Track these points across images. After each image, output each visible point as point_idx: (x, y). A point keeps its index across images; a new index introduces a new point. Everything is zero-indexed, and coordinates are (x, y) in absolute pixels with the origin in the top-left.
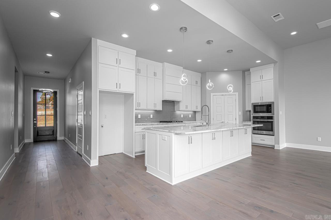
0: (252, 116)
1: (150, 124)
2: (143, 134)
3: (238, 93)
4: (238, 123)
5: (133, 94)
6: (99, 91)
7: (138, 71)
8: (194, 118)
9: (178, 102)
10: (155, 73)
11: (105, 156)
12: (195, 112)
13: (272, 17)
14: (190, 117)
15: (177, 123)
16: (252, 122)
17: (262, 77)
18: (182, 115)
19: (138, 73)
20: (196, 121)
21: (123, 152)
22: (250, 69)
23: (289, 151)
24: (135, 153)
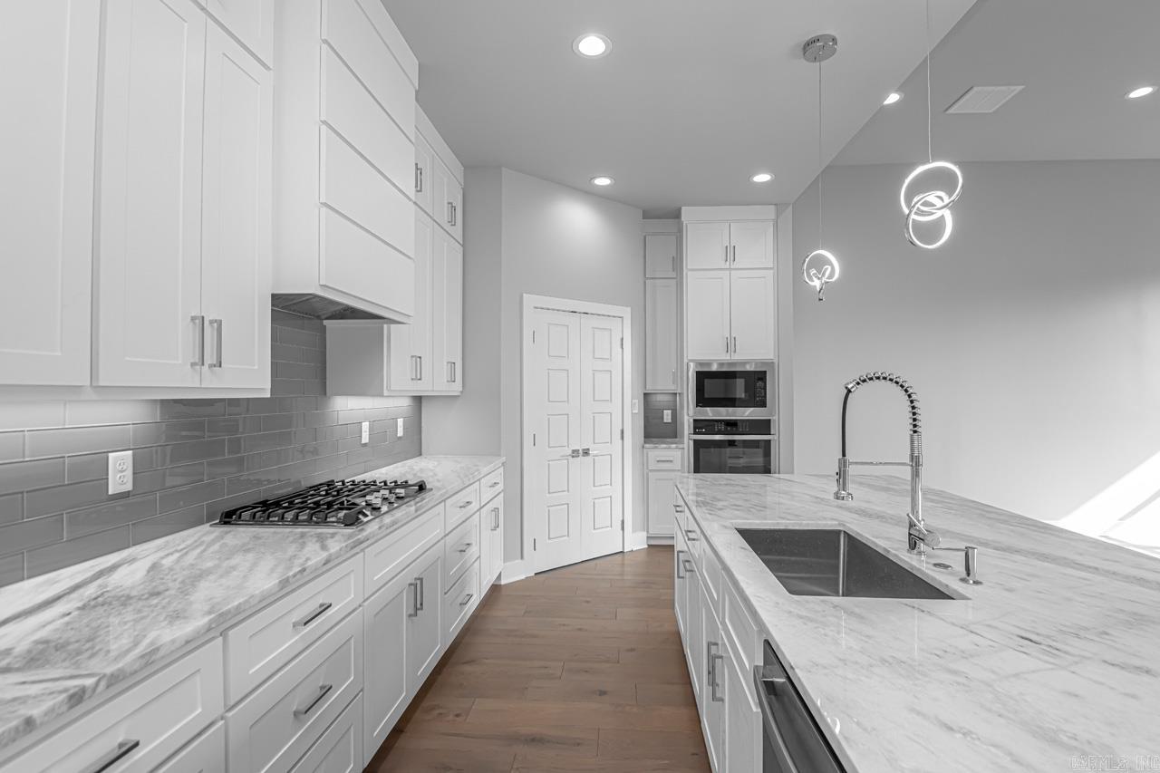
0: (687, 417)
8: (414, 441)
12: (418, 400)
14: (400, 433)
16: (686, 445)
18: (365, 426)
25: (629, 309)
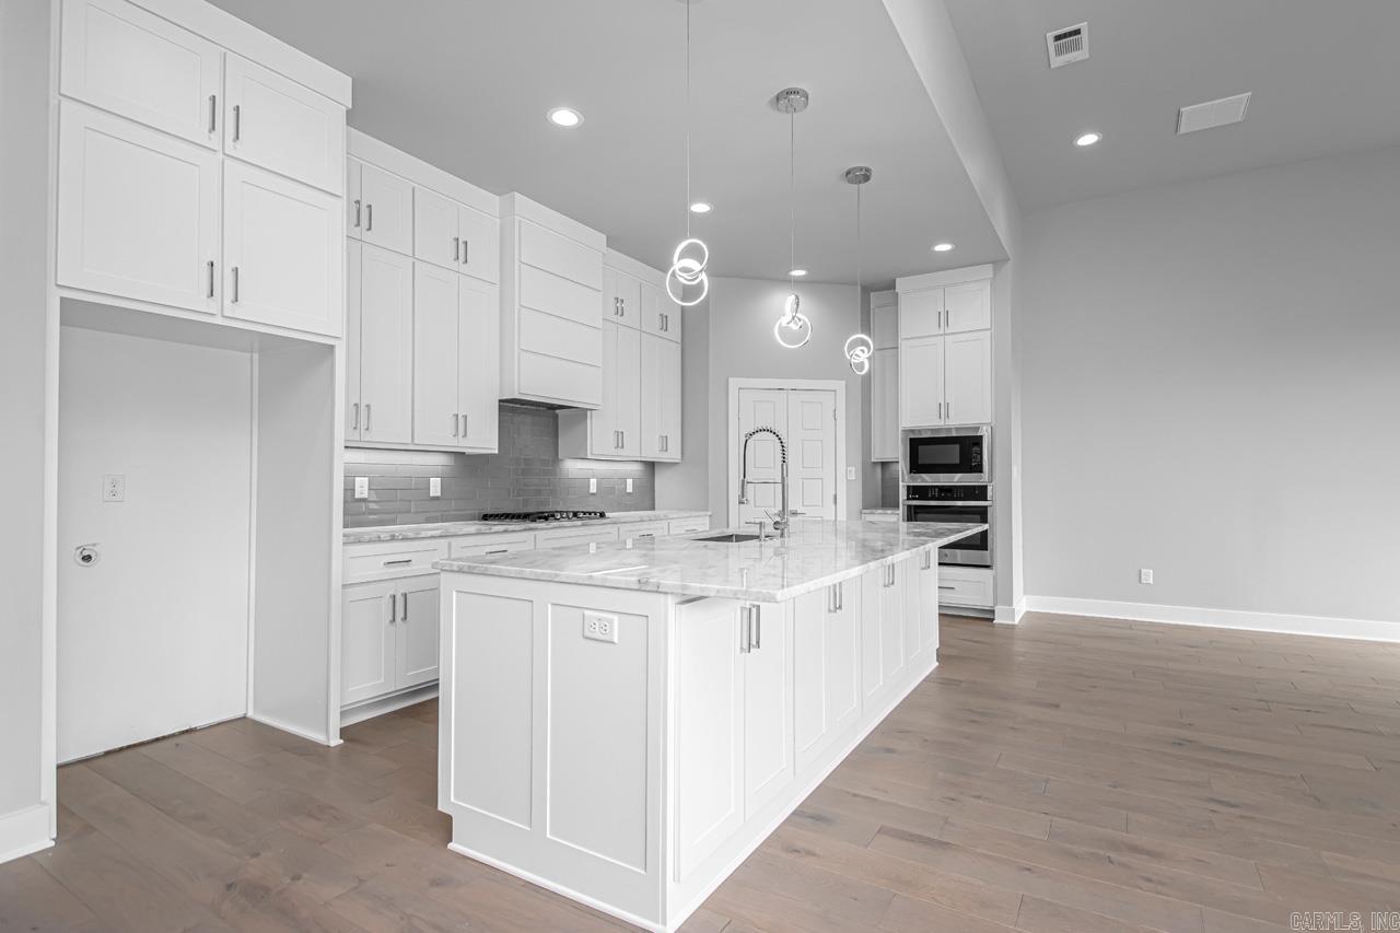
0: (901, 484)
1: (437, 533)
2: (392, 593)
3: (844, 382)
4: (842, 516)
5: (332, 347)
6: (57, 302)
7: (362, 215)
8: (646, 498)
9: (580, 414)
10: (462, 247)
11: (108, 753)
12: (651, 466)
13: (1051, 36)
14: (630, 489)
15: (579, 523)
16: (901, 510)
17: (944, 318)
18: (593, 482)
19: (358, 225)
20: (653, 509)
21: (250, 714)
22: (898, 280)
23: (1048, 630)
24: (343, 714)
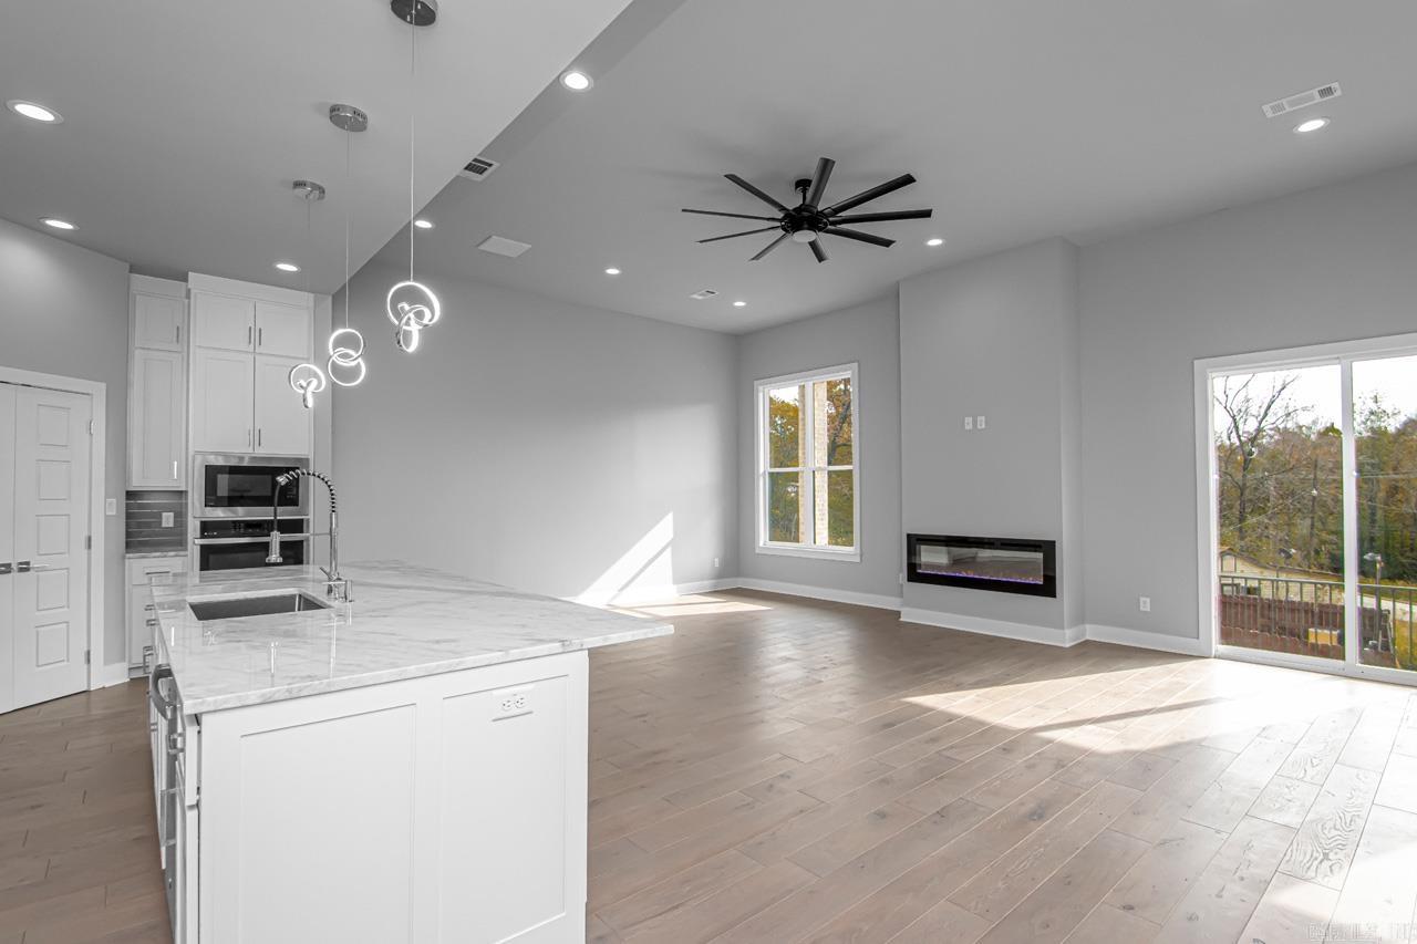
0: (192, 519)
16: (192, 553)
22: (190, 274)
25: (103, 386)
